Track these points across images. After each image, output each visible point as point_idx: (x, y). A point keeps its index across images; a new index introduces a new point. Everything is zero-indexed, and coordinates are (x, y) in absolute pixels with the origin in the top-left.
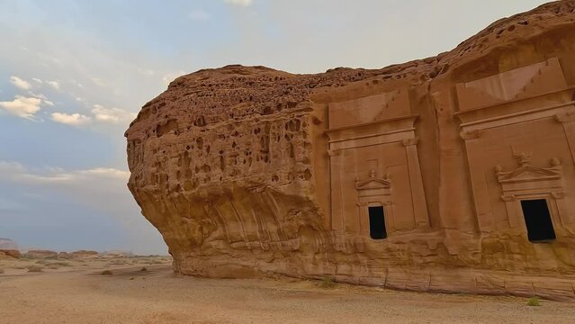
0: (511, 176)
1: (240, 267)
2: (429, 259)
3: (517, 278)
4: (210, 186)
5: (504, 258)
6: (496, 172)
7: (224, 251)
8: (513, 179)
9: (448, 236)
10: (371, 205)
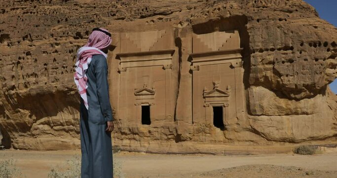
0: (210, 93)
1: (60, 143)
2: (170, 137)
3: (206, 145)
4: (38, 88)
5: (203, 135)
6: (204, 91)
7: (49, 132)
8: (210, 95)
9: (179, 124)
10: (143, 105)
